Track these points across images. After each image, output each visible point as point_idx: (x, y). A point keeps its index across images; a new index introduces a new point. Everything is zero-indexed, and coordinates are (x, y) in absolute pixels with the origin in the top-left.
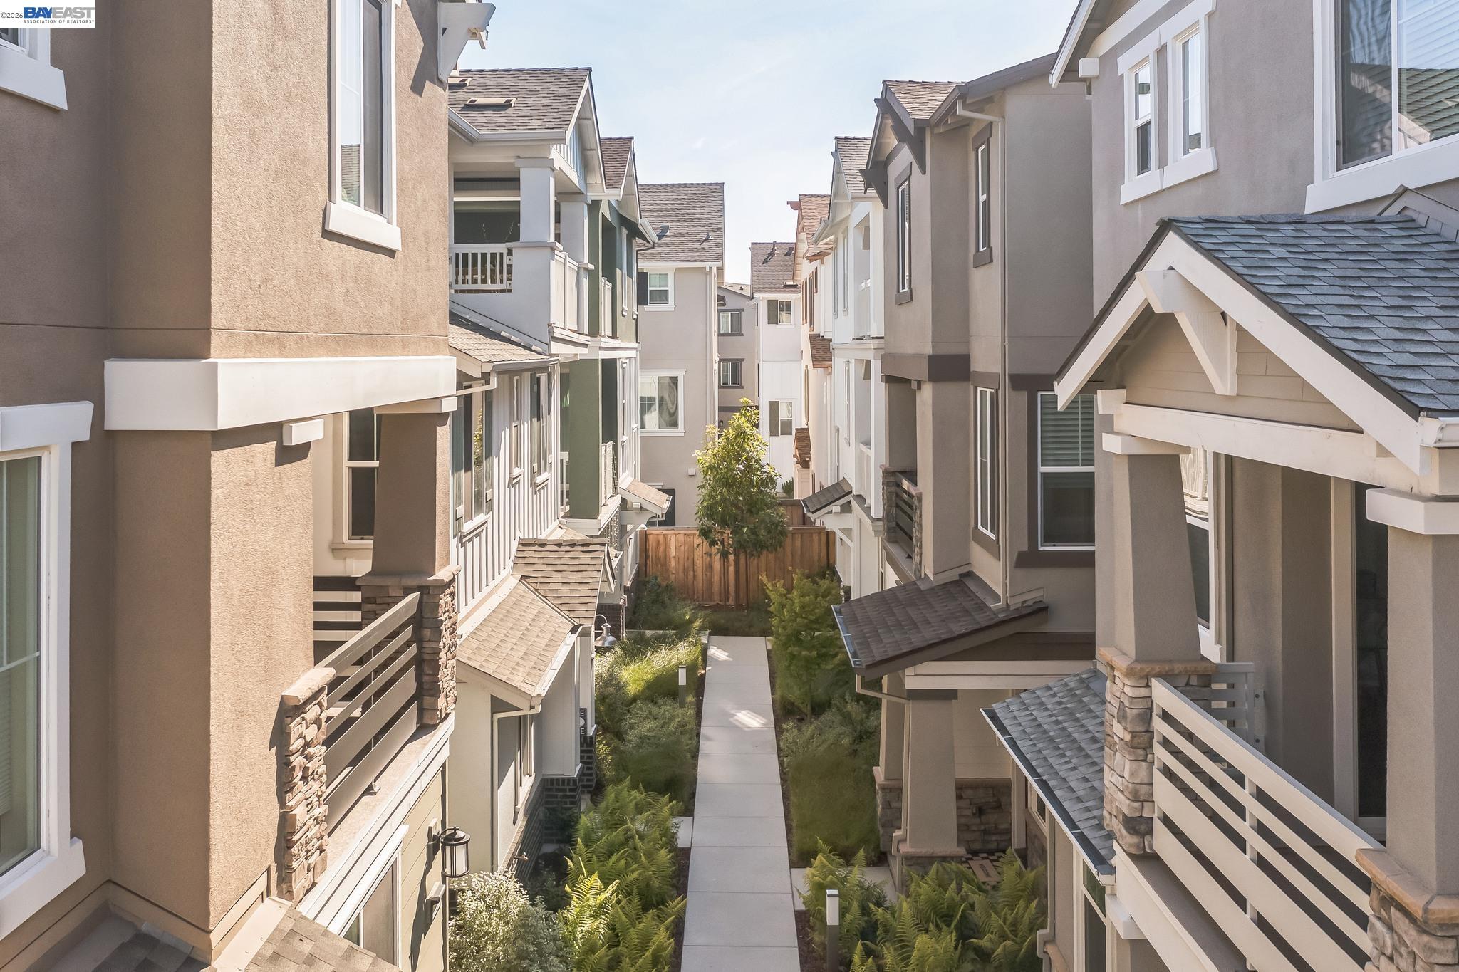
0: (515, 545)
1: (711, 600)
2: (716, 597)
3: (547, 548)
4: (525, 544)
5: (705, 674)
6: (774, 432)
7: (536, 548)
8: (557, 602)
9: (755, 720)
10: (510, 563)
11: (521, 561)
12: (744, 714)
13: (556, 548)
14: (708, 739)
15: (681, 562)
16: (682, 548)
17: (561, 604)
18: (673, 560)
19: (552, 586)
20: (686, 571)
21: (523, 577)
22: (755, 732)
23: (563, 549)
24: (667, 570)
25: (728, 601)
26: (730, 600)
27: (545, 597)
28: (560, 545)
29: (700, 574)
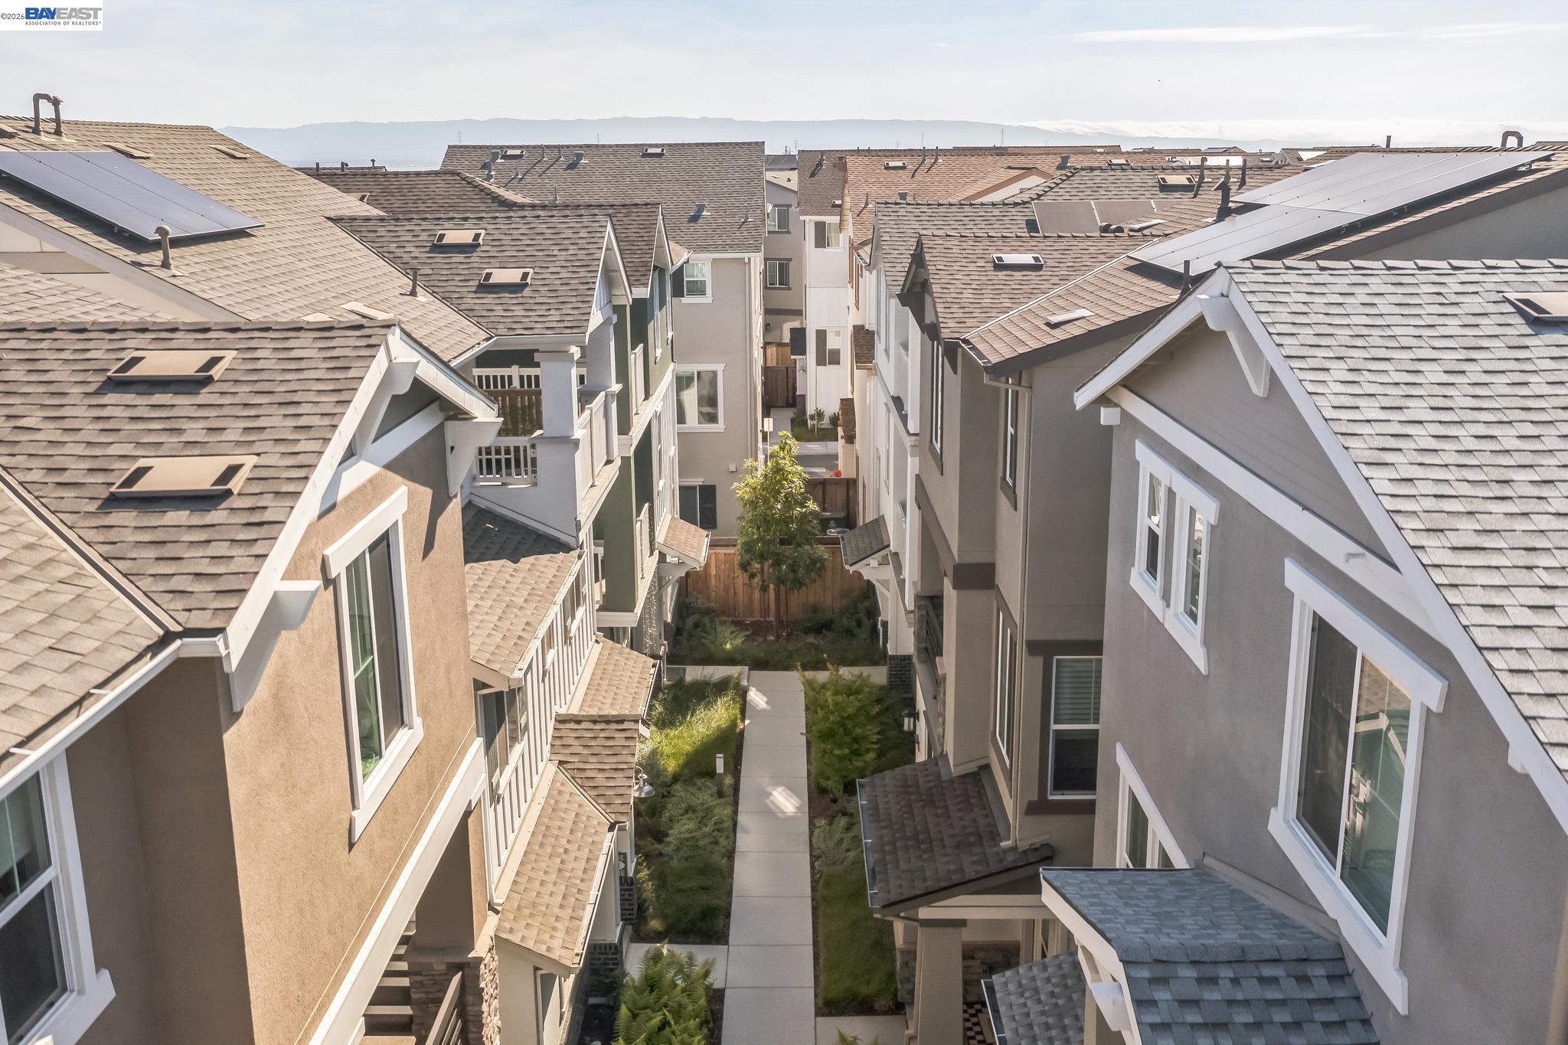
0: (551, 724)
1: (752, 615)
2: (757, 613)
3: (584, 725)
4: (562, 720)
5: (744, 729)
6: (820, 361)
7: (573, 726)
8: (594, 793)
9: (788, 802)
10: (547, 749)
11: (558, 742)
12: (780, 793)
13: (590, 726)
14: (746, 832)
15: (722, 579)
16: (723, 567)
17: (599, 795)
18: (713, 578)
19: (589, 774)
20: (726, 589)
21: (561, 763)
22: (790, 820)
23: (598, 727)
24: (708, 588)
25: (769, 616)
26: (771, 615)
27: (582, 787)
28: (595, 722)
29: (740, 590)
